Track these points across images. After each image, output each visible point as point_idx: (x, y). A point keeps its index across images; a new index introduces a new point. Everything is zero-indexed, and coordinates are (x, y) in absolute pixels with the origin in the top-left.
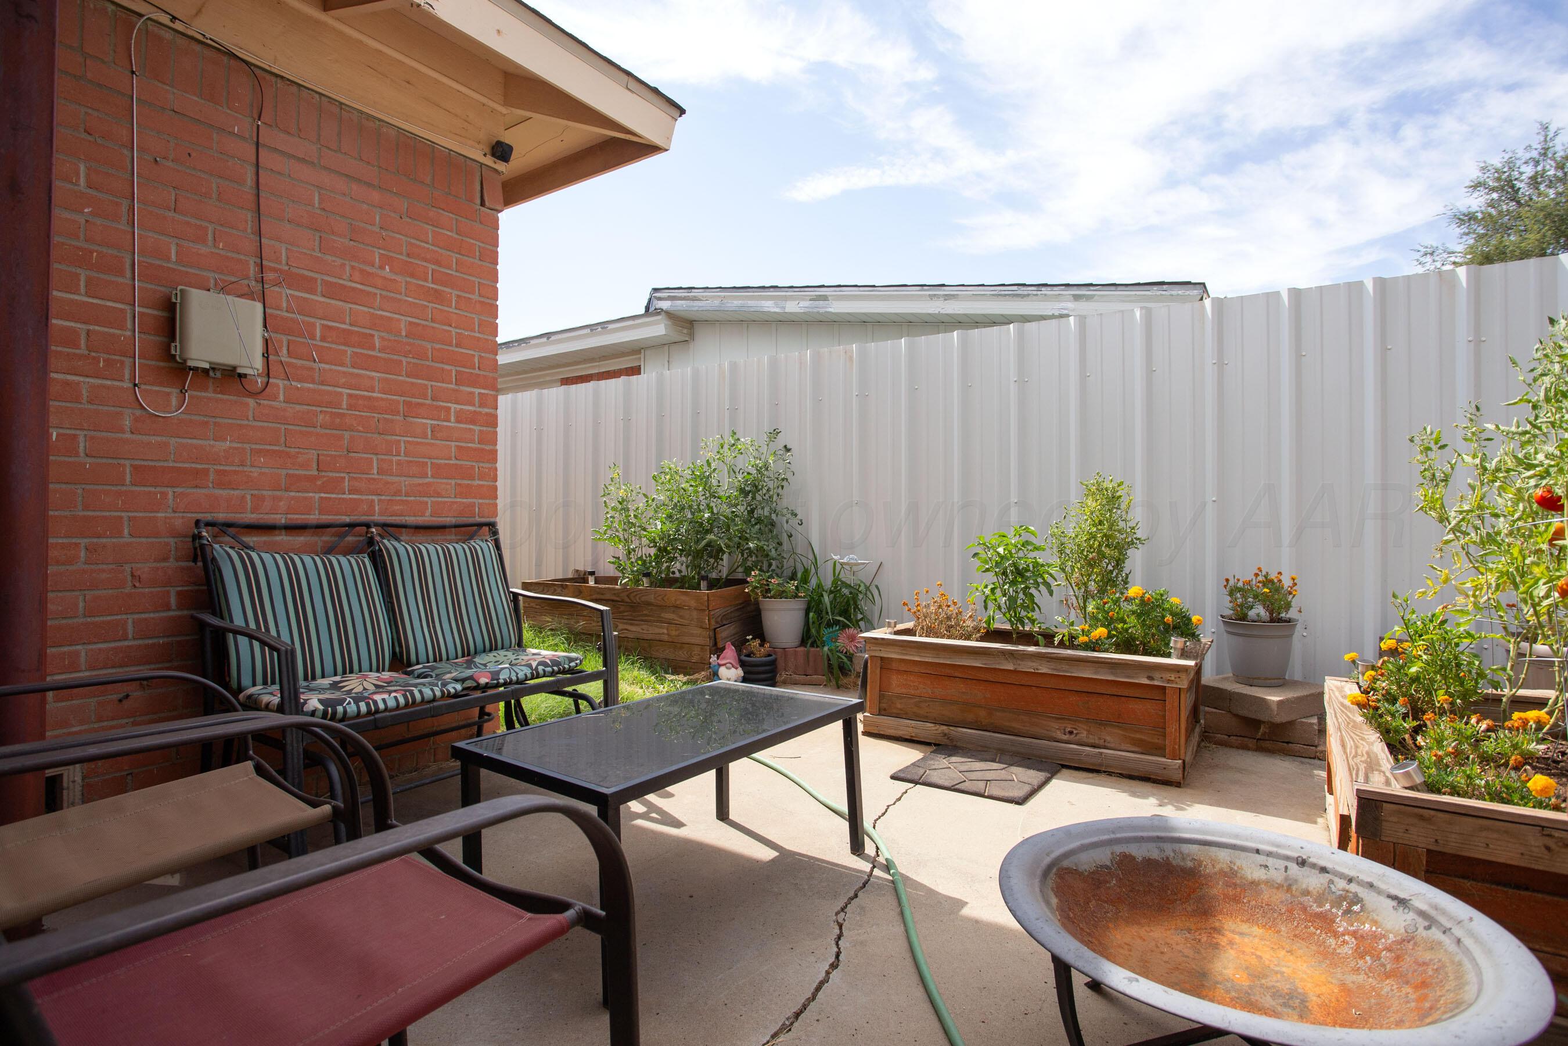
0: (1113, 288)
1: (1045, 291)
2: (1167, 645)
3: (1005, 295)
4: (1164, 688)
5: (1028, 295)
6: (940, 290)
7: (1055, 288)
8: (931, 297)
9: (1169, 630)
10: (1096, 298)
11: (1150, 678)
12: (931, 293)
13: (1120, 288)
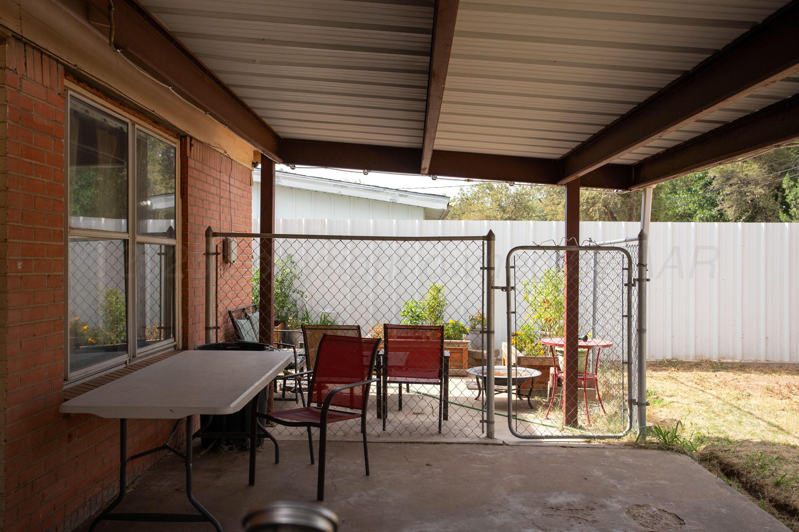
0: (416, 194)
1: (387, 190)
2: (462, 336)
3: (370, 190)
4: (462, 349)
5: (380, 191)
6: (339, 183)
7: (392, 190)
8: (335, 185)
9: (461, 332)
10: (408, 197)
11: (459, 346)
12: (335, 184)
13: (418, 194)
